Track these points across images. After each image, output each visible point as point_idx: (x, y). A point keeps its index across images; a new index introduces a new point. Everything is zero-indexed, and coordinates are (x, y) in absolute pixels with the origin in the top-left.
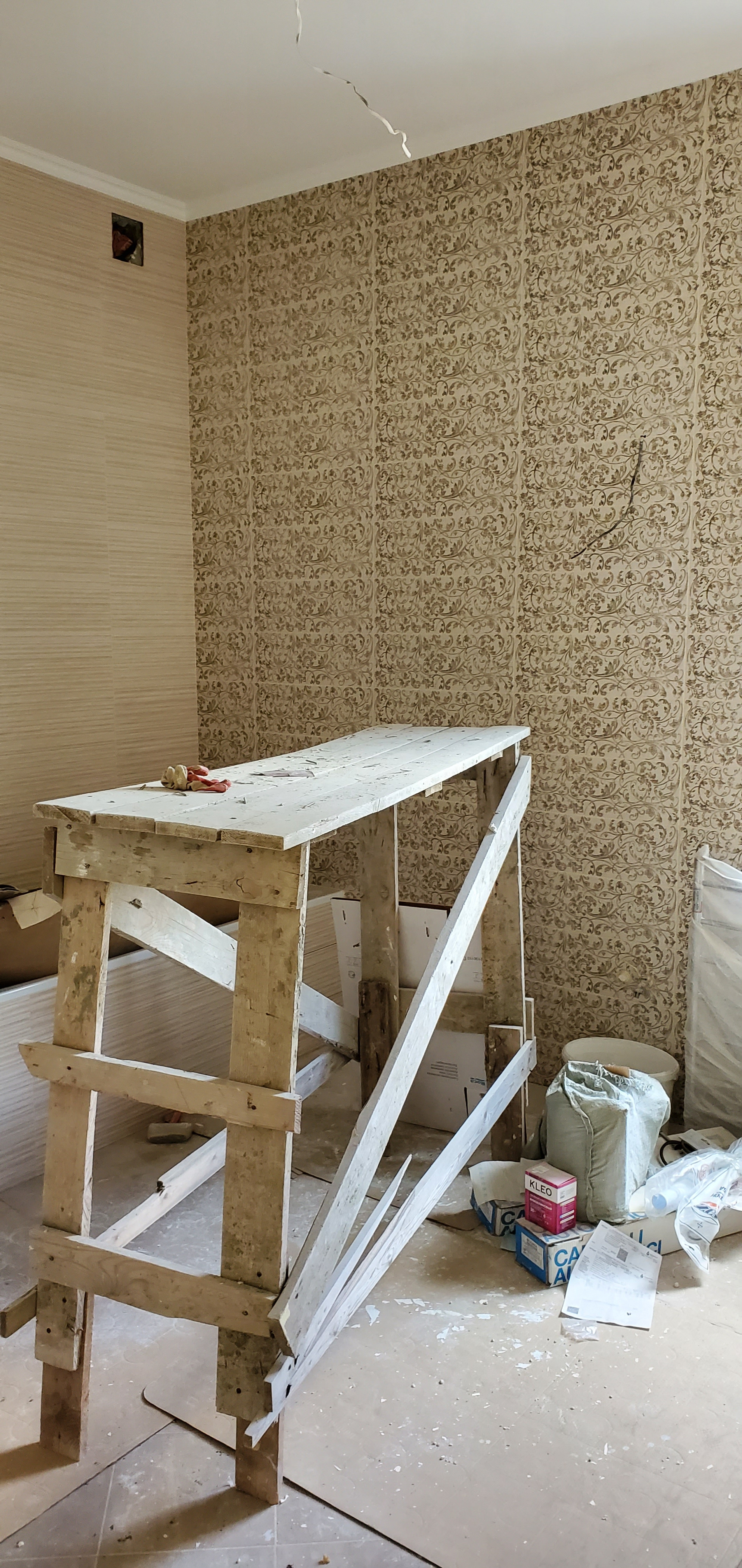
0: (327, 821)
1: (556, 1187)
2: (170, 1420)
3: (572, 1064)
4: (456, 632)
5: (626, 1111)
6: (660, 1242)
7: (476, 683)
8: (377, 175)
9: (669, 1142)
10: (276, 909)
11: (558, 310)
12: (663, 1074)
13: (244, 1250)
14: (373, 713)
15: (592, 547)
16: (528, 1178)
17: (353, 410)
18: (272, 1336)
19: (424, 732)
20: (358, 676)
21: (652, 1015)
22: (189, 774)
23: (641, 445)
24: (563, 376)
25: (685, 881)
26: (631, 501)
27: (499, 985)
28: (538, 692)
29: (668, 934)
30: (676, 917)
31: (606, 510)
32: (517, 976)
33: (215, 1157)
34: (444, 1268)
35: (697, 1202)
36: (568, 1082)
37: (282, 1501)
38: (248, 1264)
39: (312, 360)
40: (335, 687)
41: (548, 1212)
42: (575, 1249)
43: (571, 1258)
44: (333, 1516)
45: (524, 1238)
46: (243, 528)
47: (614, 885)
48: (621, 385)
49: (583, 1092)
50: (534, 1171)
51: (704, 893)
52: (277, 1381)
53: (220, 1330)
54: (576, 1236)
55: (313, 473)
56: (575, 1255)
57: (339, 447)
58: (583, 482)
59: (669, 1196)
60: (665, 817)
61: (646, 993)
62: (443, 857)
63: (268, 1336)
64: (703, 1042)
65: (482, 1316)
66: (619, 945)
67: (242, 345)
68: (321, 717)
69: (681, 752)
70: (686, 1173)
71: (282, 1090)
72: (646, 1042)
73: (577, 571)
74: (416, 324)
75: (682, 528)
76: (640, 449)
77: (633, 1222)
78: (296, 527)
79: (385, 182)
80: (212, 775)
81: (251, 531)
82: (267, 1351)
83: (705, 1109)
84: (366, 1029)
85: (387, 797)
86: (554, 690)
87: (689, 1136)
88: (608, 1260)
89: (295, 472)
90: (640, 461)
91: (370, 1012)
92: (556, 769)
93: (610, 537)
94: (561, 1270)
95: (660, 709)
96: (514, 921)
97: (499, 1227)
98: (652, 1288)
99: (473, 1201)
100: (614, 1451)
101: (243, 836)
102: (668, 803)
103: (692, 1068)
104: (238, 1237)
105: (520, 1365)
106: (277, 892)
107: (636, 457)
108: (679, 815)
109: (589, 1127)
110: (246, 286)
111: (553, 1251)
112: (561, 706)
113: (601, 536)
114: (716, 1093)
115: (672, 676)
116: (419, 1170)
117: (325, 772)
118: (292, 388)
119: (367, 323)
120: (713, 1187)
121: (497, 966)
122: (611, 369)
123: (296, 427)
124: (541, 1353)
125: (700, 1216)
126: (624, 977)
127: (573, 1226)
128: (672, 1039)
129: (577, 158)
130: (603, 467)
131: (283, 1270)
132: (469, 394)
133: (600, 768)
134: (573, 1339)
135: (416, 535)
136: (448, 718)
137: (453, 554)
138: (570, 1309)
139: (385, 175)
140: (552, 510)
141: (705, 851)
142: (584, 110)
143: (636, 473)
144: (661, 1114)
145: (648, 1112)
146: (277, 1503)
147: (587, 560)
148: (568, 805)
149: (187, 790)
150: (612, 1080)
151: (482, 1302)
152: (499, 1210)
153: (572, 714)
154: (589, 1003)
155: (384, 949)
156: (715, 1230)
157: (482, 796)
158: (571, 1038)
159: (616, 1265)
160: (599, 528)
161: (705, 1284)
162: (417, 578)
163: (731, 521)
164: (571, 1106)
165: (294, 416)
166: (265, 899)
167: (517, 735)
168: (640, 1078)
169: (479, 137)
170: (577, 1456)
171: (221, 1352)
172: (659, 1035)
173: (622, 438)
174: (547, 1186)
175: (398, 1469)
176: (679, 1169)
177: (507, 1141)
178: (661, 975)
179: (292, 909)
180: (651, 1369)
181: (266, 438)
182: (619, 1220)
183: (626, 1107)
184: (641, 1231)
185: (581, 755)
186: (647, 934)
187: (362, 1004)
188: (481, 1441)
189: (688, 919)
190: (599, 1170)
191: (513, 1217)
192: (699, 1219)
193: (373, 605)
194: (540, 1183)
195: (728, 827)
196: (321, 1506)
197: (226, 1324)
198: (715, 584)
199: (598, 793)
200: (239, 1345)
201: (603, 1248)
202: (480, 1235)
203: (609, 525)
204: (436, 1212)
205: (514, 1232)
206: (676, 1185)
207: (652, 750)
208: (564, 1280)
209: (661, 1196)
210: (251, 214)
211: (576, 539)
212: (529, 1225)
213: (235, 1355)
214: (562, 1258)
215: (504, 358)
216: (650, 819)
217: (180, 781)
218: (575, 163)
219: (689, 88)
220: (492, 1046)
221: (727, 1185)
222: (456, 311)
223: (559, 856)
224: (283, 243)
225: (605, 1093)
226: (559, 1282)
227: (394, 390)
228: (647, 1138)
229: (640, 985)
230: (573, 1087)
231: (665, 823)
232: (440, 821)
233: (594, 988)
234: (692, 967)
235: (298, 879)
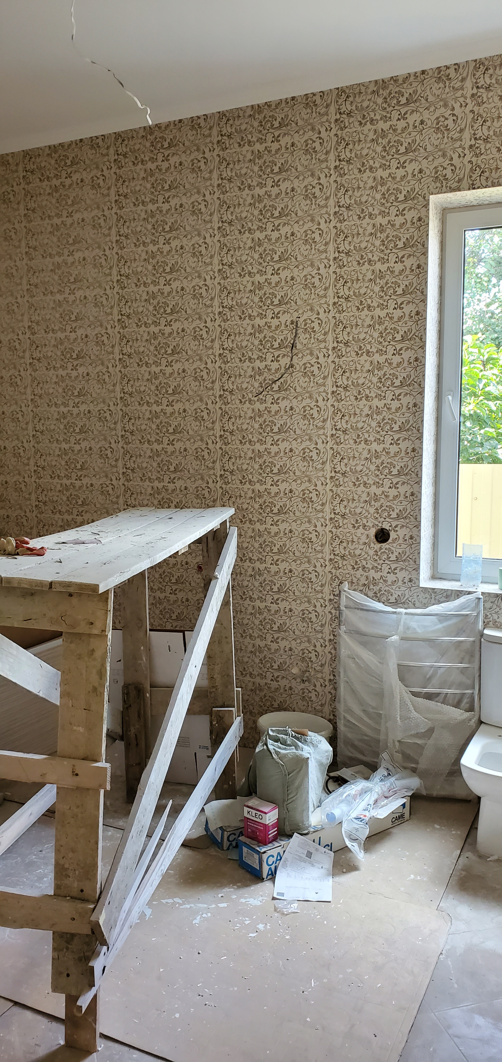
0: (124, 572)
1: (266, 813)
2: (12, 1004)
3: (271, 730)
4: (178, 445)
5: (308, 758)
6: (331, 844)
7: (193, 479)
8: (114, 136)
9: (330, 778)
10: (90, 635)
11: (240, 232)
12: (323, 733)
13: (71, 874)
14: (121, 501)
15: (267, 390)
16: (246, 809)
17: (101, 294)
18: (93, 933)
19: (164, 513)
20: (110, 475)
21: (313, 695)
22: (16, 543)
23: (297, 323)
24: (245, 276)
25: (332, 606)
26: (291, 360)
27: (218, 681)
28: (234, 485)
29: (322, 641)
30: (327, 630)
31: (275, 365)
32: (231, 674)
33: (31, 814)
34: (191, 876)
35: (354, 815)
36: (270, 742)
37: (99, 1049)
38: (74, 885)
39: (70, 259)
40: (93, 483)
41: (260, 830)
42: (279, 854)
43: (277, 860)
44: (136, 1054)
45: (245, 849)
46: (22, 373)
47: (287, 610)
48: (283, 283)
49: (280, 748)
50: (250, 804)
51: (347, 613)
52: (97, 964)
53: (53, 933)
54: (278, 845)
55: (73, 336)
56: (279, 858)
57: (92, 319)
58: (260, 347)
59: (337, 812)
60: (318, 565)
61: (309, 680)
62: (173, 597)
63: (90, 933)
64: (349, 711)
65: (221, 905)
66: (291, 649)
67: (19, 247)
68: (83, 504)
69: (327, 522)
70: (346, 797)
71: (96, 761)
72: (310, 712)
73: (258, 406)
74: (144, 238)
75: (325, 378)
76: (297, 326)
77: (314, 832)
78: (61, 372)
79: (120, 141)
80: (35, 543)
81: (28, 375)
82: (88, 944)
83: (352, 755)
84: (127, 718)
85: (158, 556)
86: (245, 484)
87: (344, 773)
88: (301, 859)
89: (60, 335)
90: (296, 334)
91: (130, 706)
92: (248, 535)
93: (278, 383)
94: (270, 869)
95: (313, 495)
96: (228, 637)
97: (226, 844)
98: (328, 875)
99: (207, 828)
100: (318, 983)
101: (69, 584)
102: (320, 555)
103: (341, 727)
104: (66, 866)
105: (251, 935)
106: (92, 624)
107: (294, 331)
108: (327, 563)
109: (285, 771)
110: (22, 206)
111: (265, 857)
112: (250, 494)
113: (273, 383)
114: (356, 743)
115: (320, 474)
116: (176, 811)
117: (108, 540)
118: (56, 278)
119: (109, 235)
120: (363, 805)
121: (217, 668)
122: (276, 272)
123: (60, 304)
124: (263, 925)
125: (357, 824)
126: (295, 671)
127: (277, 838)
128: (327, 709)
129: (251, 133)
130: (273, 337)
131: (98, 886)
132: (182, 285)
133: (276, 534)
134: (283, 914)
135: (148, 380)
136: (175, 503)
137: (174, 393)
138: (278, 894)
139: (120, 136)
140: (240, 365)
141: (346, 586)
142: (255, 102)
143: (294, 341)
144: (328, 759)
145: (320, 758)
146: (96, 1051)
147: (264, 398)
148: (256, 559)
149: (15, 555)
150: (298, 739)
151: (220, 895)
152: (225, 833)
153: (257, 499)
154: (273, 689)
155: (139, 662)
156: (367, 832)
157: (206, 554)
158: (261, 714)
159: (305, 862)
160: (271, 377)
161: (362, 868)
162: (150, 408)
163: (355, 373)
164: (273, 758)
165: (59, 297)
166: (83, 628)
167: (227, 513)
168: (312, 736)
169: (186, 114)
170: (294, 990)
171: (54, 949)
172: (318, 708)
173: (284, 318)
174: (259, 813)
175: (177, 1015)
176: (342, 795)
177: (225, 786)
178: (318, 668)
179: (102, 635)
180: (335, 927)
181: (38, 311)
182: (306, 832)
183: (308, 756)
184: (320, 838)
185: (264, 526)
186: (309, 641)
187: (124, 701)
188: (231, 989)
189: (334, 630)
190: (292, 800)
191: (235, 837)
192: (357, 826)
193: (119, 426)
194: (254, 812)
195: (358, 570)
196: (127, 1049)
197: (57, 929)
198: (346, 414)
199: (275, 550)
200: (67, 942)
201: (297, 851)
202: (213, 851)
203: (278, 375)
204: (188, 837)
205: (237, 846)
206: (341, 805)
207: (309, 522)
208: (272, 876)
209: (332, 813)
210: (24, 157)
211: (256, 385)
212: (248, 841)
213: (65, 950)
214: (271, 860)
215: (205, 263)
216: (309, 566)
217: (10, 549)
218: (249, 136)
219: (322, 94)
220: (214, 723)
221: (372, 802)
222: (171, 229)
223: (251, 593)
224: (48, 177)
225: (294, 747)
226: (269, 877)
227: (130, 281)
228: (319, 775)
229: (305, 675)
230: (273, 745)
231: (319, 569)
232: (170, 573)
233: (276, 679)
234: (339, 661)
235: (107, 613)
